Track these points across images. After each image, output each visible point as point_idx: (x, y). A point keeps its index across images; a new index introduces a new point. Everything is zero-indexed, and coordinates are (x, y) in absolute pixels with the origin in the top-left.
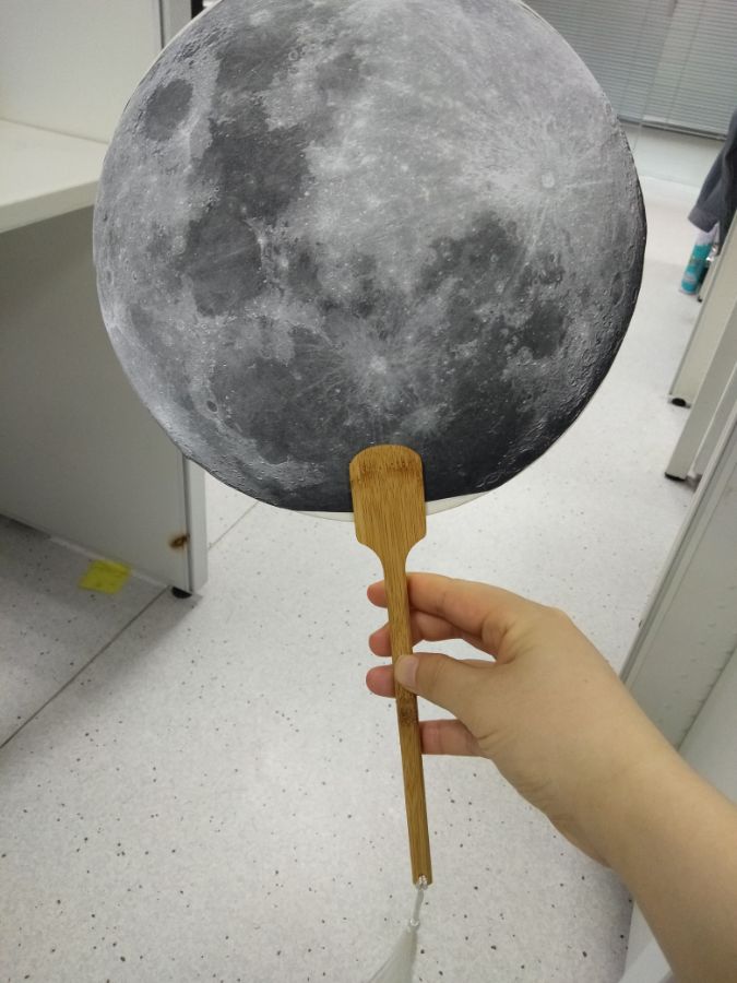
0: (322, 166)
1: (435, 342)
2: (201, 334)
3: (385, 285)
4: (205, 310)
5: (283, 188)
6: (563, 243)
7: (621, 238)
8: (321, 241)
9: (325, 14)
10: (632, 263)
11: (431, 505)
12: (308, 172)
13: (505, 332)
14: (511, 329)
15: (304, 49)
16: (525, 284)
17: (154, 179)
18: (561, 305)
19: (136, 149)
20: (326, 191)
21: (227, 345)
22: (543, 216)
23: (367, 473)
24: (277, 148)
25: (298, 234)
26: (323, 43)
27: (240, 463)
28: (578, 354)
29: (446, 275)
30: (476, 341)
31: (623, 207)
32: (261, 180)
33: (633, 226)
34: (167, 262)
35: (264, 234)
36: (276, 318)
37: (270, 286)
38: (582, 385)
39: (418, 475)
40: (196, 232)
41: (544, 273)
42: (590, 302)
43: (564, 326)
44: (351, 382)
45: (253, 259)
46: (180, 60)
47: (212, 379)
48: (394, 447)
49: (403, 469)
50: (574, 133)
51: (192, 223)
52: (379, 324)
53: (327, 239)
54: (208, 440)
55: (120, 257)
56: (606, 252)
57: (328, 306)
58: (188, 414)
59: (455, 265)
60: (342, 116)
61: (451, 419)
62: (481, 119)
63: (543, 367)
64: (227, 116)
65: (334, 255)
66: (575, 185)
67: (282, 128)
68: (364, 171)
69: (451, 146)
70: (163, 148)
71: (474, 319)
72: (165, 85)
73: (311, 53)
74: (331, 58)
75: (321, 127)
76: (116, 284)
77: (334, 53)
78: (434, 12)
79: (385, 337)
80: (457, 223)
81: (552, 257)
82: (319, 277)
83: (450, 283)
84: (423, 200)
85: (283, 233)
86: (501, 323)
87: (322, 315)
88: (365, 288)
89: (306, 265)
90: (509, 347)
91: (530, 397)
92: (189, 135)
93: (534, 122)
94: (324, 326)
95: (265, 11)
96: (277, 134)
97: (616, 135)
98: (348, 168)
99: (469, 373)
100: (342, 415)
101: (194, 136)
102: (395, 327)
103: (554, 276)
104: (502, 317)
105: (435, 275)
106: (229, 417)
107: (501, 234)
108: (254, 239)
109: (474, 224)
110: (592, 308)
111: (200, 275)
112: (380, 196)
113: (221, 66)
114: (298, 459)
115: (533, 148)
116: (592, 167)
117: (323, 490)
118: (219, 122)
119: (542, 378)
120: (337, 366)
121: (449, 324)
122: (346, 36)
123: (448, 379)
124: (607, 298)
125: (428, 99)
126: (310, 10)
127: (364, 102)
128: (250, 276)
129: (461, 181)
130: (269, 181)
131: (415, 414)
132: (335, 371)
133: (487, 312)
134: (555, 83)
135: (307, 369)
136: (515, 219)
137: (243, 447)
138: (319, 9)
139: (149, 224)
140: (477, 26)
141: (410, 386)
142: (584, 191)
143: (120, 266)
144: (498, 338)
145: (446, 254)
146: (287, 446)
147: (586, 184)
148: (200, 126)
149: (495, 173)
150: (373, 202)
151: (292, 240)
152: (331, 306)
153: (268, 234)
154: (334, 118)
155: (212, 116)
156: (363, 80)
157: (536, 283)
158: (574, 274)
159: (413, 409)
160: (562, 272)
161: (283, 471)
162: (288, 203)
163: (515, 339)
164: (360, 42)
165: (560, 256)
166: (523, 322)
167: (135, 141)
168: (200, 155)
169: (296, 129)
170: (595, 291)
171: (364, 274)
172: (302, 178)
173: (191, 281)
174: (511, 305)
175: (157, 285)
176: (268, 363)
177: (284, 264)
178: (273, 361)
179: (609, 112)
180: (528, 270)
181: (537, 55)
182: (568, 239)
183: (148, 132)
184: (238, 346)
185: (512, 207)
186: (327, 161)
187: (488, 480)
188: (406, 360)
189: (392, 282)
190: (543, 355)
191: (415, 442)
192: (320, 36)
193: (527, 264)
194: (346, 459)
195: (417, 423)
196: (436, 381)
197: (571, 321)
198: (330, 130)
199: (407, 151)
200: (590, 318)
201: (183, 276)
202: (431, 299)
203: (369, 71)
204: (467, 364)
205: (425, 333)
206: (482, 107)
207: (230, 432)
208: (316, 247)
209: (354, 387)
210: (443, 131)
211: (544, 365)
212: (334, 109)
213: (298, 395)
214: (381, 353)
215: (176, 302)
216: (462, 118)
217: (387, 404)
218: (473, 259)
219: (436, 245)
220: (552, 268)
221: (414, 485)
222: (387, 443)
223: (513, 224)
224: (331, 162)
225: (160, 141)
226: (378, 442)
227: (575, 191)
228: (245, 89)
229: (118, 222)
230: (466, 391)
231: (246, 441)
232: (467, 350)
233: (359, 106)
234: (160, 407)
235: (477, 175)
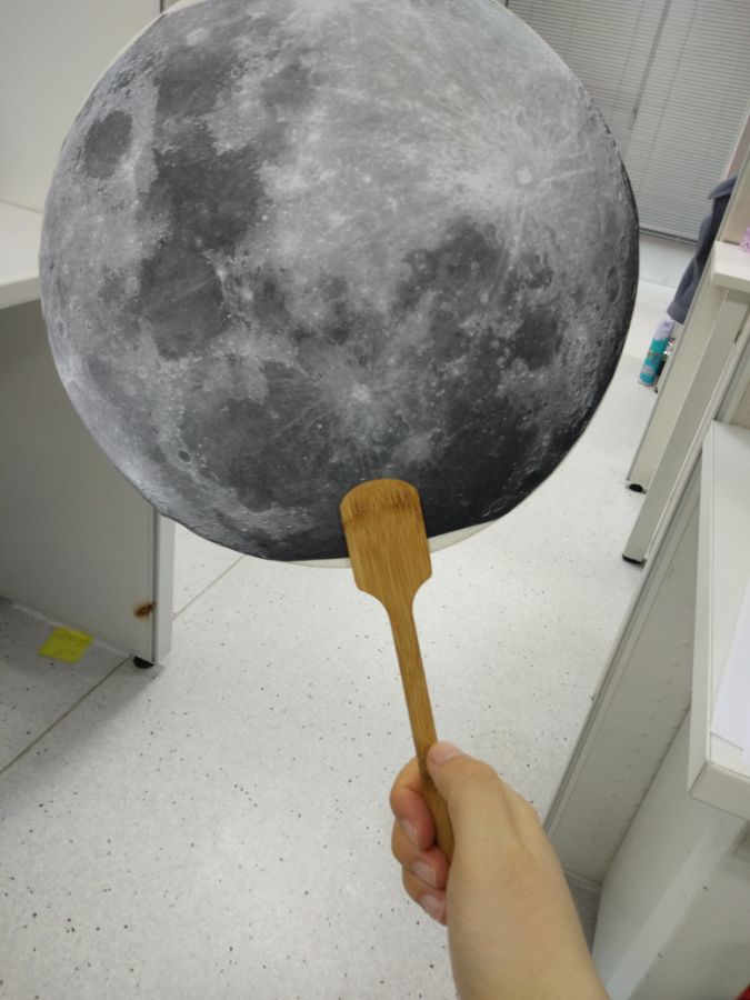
0: (278, 186)
1: (420, 363)
2: (165, 380)
3: (359, 307)
4: (167, 354)
5: (239, 214)
6: (548, 242)
7: (612, 228)
8: (285, 267)
9: (266, 25)
10: (626, 255)
11: (434, 541)
12: (263, 195)
13: (496, 344)
14: (502, 340)
15: (246, 65)
16: (511, 291)
17: (100, 219)
18: (553, 308)
19: (77, 189)
20: (285, 212)
21: (195, 388)
22: (523, 216)
23: (360, 513)
24: (229, 172)
25: (260, 262)
26: (266, 56)
27: (220, 516)
28: (578, 360)
29: (424, 289)
30: (464, 357)
31: (609, 195)
32: (214, 210)
33: (622, 214)
34: (122, 306)
35: (223, 266)
36: (245, 354)
37: (235, 320)
38: (586, 395)
39: (416, 509)
40: (150, 271)
41: (531, 276)
42: (584, 303)
43: (559, 332)
44: (333, 415)
45: (214, 293)
46: (115, 90)
47: (182, 427)
48: (387, 481)
49: (399, 505)
50: (548, 122)
51: (144, 262)
52: (357, 350)
53: (291, 263)
54: (184, 493)
55: (71, 306)
56: (596, 246)
57: (300, 336)
58: (158, 467)
59: (433, 277)
60: (295, 131)
61: (446, 445)
62: (445, 118)
63: (541, 378)
64: (172, 144)
65: (301, 280)
66: (553, 178)
67: (231, 151)
68: (323, 188)
69: (415, 151)
70: (106, 186)
71: (459, 334)
72: (103, 119)
73: (255, 69)
74: (277, 71)
75: (274, 145)
76: (69, 335)
77: (279, 66)
78: (381, 10)
79: (365, 363)
80: (430, 232)
81: (537, 259)
82: (287, 306)
83: (429, 297)
84: (390, 212)
85: (243, 263)
86: (490, 335)
87: (294, 347)
88: (338, 313)
89: (271, 294)
90: (501, 360)
91: (530, 412)
92: (133, 169)
93: (502, 115)
94: (297, 358)
95: (201, 30)
96: (227, 157)
97: (593, 119)
98: (305, 186)
99: (460, 393)
100: (326, 453)
101: (138, 169)
102: (374, 350)
103: (541, 279)
104: (490, 329)
105: (412, 291)
106: (204, 466)
107: (479, 239)
108: (213, 272)
109: (448, 231)
110: (588, 308)
111: (160, 316)
112: (344, 213)
113: (160, 92)
114: (285, 505)
115: (504, 143)
116: (571, 156)
117: (315, 536)
118: (163, 152)
119: (542, 391)
120: (317, 399)
121: (433, 342)
122: (290, 45)
123: (438, 401)
124: (603, 296)
125: (385, 103)
126: (248, 23)
127: (317, 115)
128: (213, 311)
129: (430, 186)
130: (223, 208)
131: (408, 442)
132: (315, 404)
133: (474, 325)
134: (519, 70)
135: (284, 406)
136: (493, 222)
137: (222, 497)
138: (258, 21)
139: (98, 269)
140: (430, 20)
141: (398, 412)
142: (564, 183)
143: (71, 316)
144: (487, 352)
145: (422, 267)
146: (270, 492)
147: (566, 175)
148: (143, 158)
149: (465, 174)
150: (337, 219)
151: (254, 269)
152: (303, 335)
153: (227, 265)
154: (286, 133)
155: (155, 146)
156: (312, 90)
157: (523, 287)
158: (564, 275)
159: (404, 438)
160: (550, 273)
161: (269, 520)
162: (245, 230)
163: (507, 351)
164: (305, 50)
165: (546, 256)
166: (513, 332)
167: (76, 181)
168: (146, 189)
169: (247, 150)
170: (589, 289)
171: (335, 296)
172: (258, 201)
173: (148, 323)
174: (498, 314)
175: (114, 333)
176: (240, 403)
177: (248, 295)
178: (247, 401)
179: (583, 96)
180: (513, 275)
181: (498, 43)
182: (553, 236)
183: (89, 171)
184: (206, 389)
185: (488, 208)
186: (283, 180)
187: (493, 508)
188: (391, 385)
189: (366, 303)
190: (539, 365)
191: (410, 474)
192: (262, 49)
193: (511, 268)
194: (336, 500)
195: (410, 452)
196: (426, 404)
197: (566, 325)
198: (283, 147)
199: (368, 160)
200: (587, 320)
201: (139, 320)
202: (410, 317)
203: (318, 80)
204: (457, 383)
205: (407, 354)
206: (444, 105)
207: (206, 482)
208: (280, 274)
209: (337, 420)
210: (405, 135)
211: (542, 377)
212: (285, 124)
213: (277, 436)
214: (362, 382)
215: (136, 348)
216: (424, 119)
217: (375, 435)
218: (452, 269)
219: (409, 259)
220: (539, 270)
221: (413, 521)
222: (379, 477)
223: (491, 228)
224: (287, 181)
225: (102, 178)
226: (369, 478)
227: (555, 184)
228: (188, 114)
229: (66, 269)
230: (459, 413)
231: (225, 491)
232: (456, 368)
233: (312, 118)
234: (128, 463)
235: (446, 179)
